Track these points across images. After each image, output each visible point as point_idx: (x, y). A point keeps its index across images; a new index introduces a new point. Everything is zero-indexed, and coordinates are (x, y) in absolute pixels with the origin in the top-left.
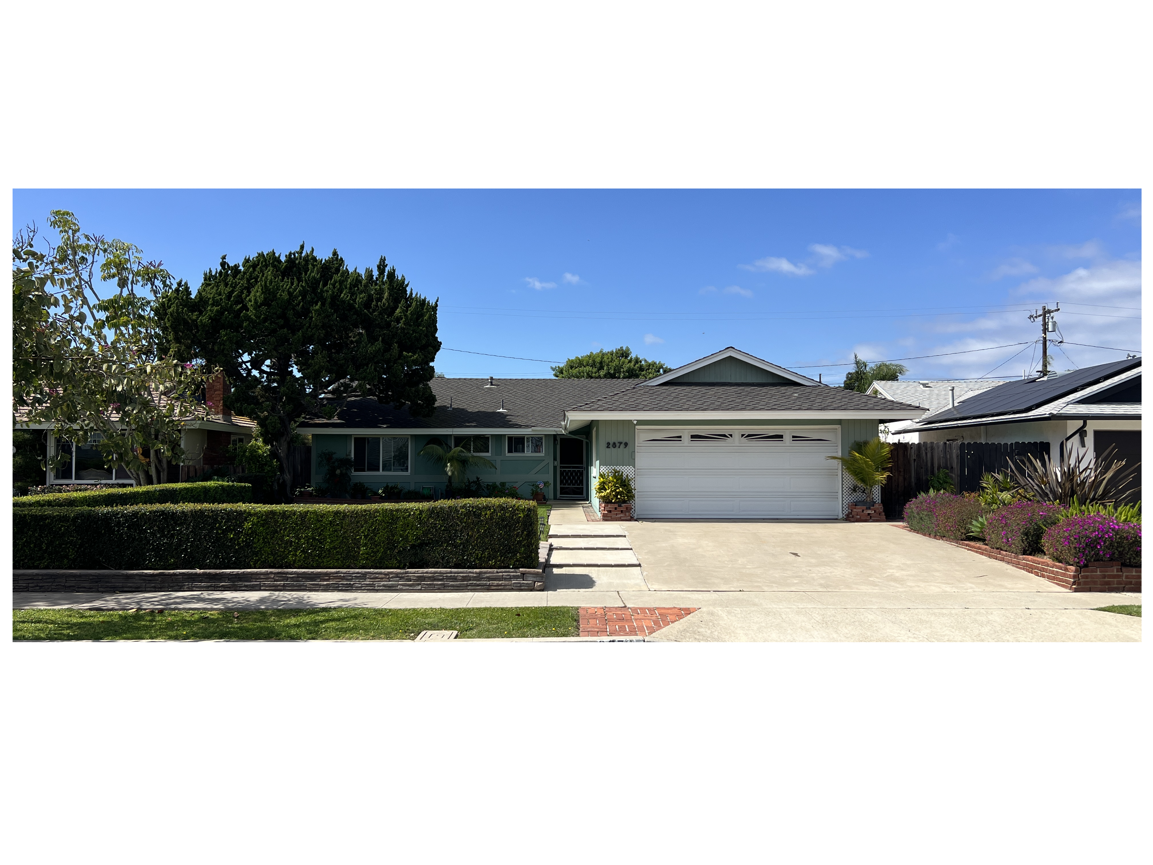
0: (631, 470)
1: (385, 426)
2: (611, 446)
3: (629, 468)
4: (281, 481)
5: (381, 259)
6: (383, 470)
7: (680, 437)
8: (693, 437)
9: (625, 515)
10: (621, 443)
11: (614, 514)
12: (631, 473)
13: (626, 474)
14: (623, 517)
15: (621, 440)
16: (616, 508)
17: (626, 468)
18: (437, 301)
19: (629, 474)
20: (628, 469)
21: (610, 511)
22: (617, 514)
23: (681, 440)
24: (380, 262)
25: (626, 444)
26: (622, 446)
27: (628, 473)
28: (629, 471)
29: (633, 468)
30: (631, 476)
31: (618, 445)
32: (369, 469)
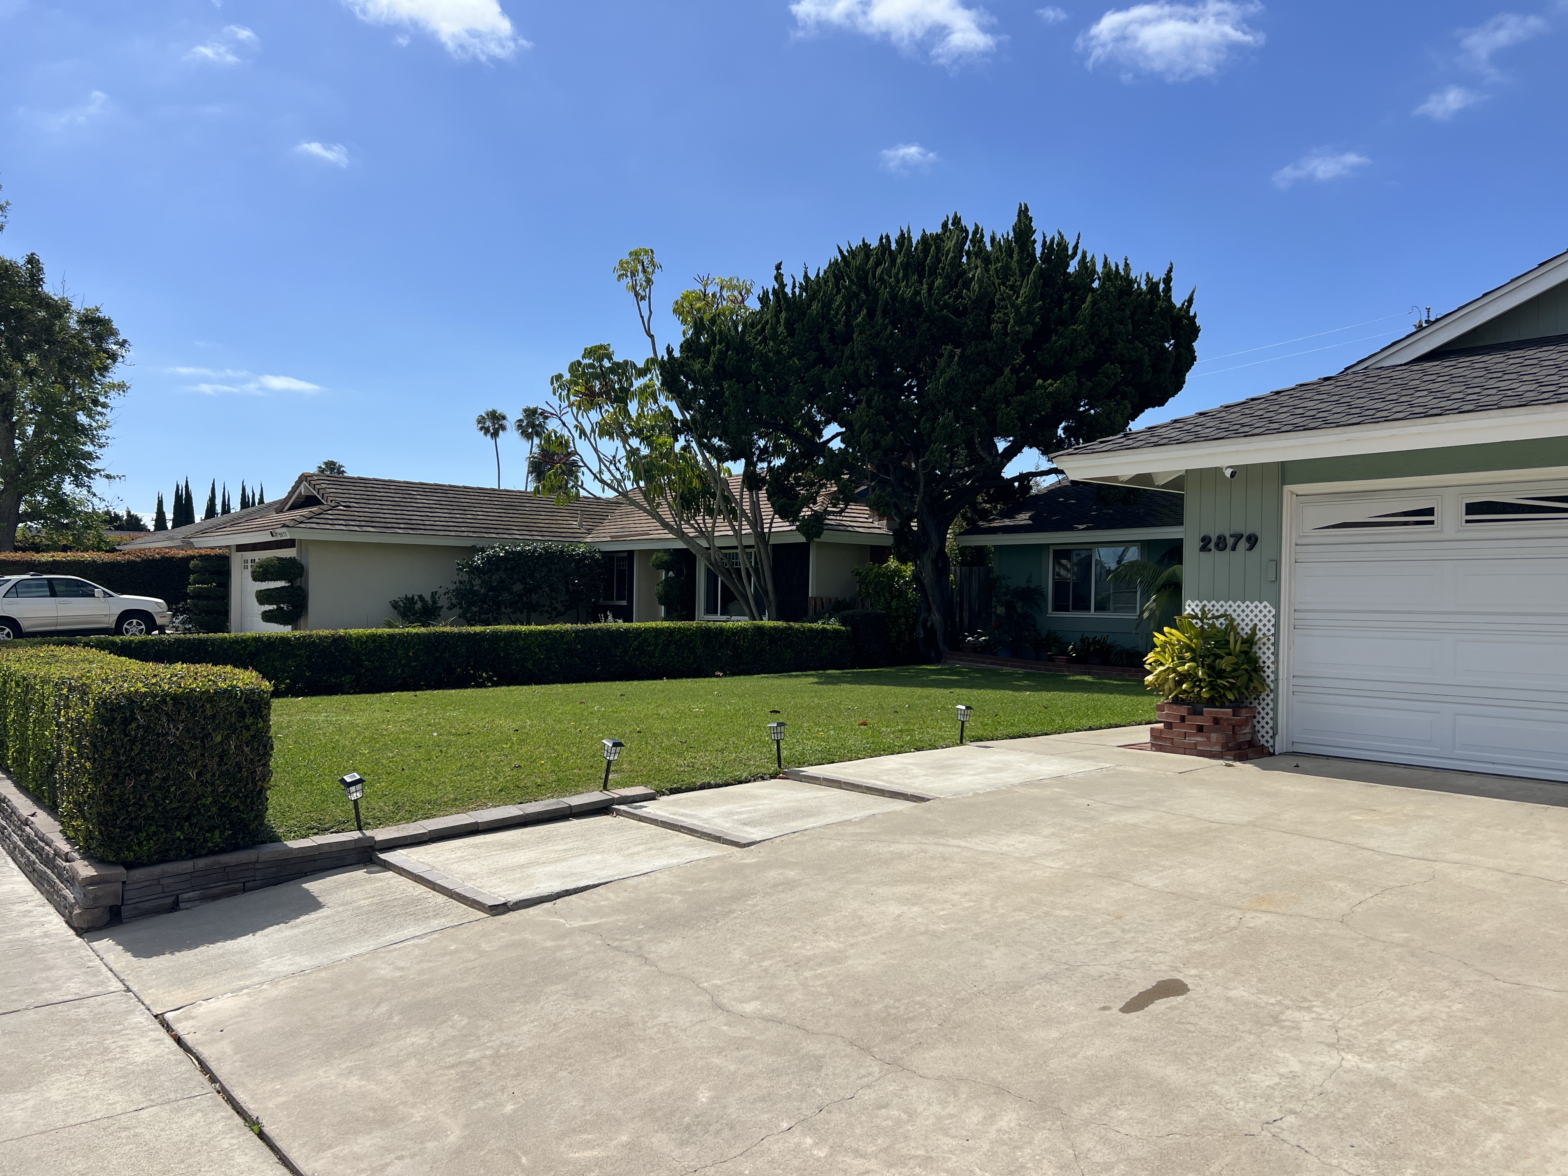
0: (1265, 612)
1: (1081, 527)
2: (1212, 545)
3: (1261, 607)
4: (929, 624)
5: (1020, 211)
6: (1096, 610)
7: (1430, 512)
8: (1471, 509)
9: (1208, 738)
10: (1238, 537)
11: (1179, 734)
12: (1265, 621)
13: (1251, 625)
14: (1201, 743)
15: (1238, 528)
16: (1183, 719)
17: (1252, 606)
18: (1170, 271)
19: (1260, 625)
20: (1256, 611)
21: (1169, 725)
22: (1185, 735)
23: (1432, 522)
24: (1019, 216)
25: (1253, 540)
26: (1243, 544)
27: (1256, 621)
28: (1261, 616)
29: (1270, 608)
30: (1264, 630)
31: (1230, 541)
32: (1076, 608)
